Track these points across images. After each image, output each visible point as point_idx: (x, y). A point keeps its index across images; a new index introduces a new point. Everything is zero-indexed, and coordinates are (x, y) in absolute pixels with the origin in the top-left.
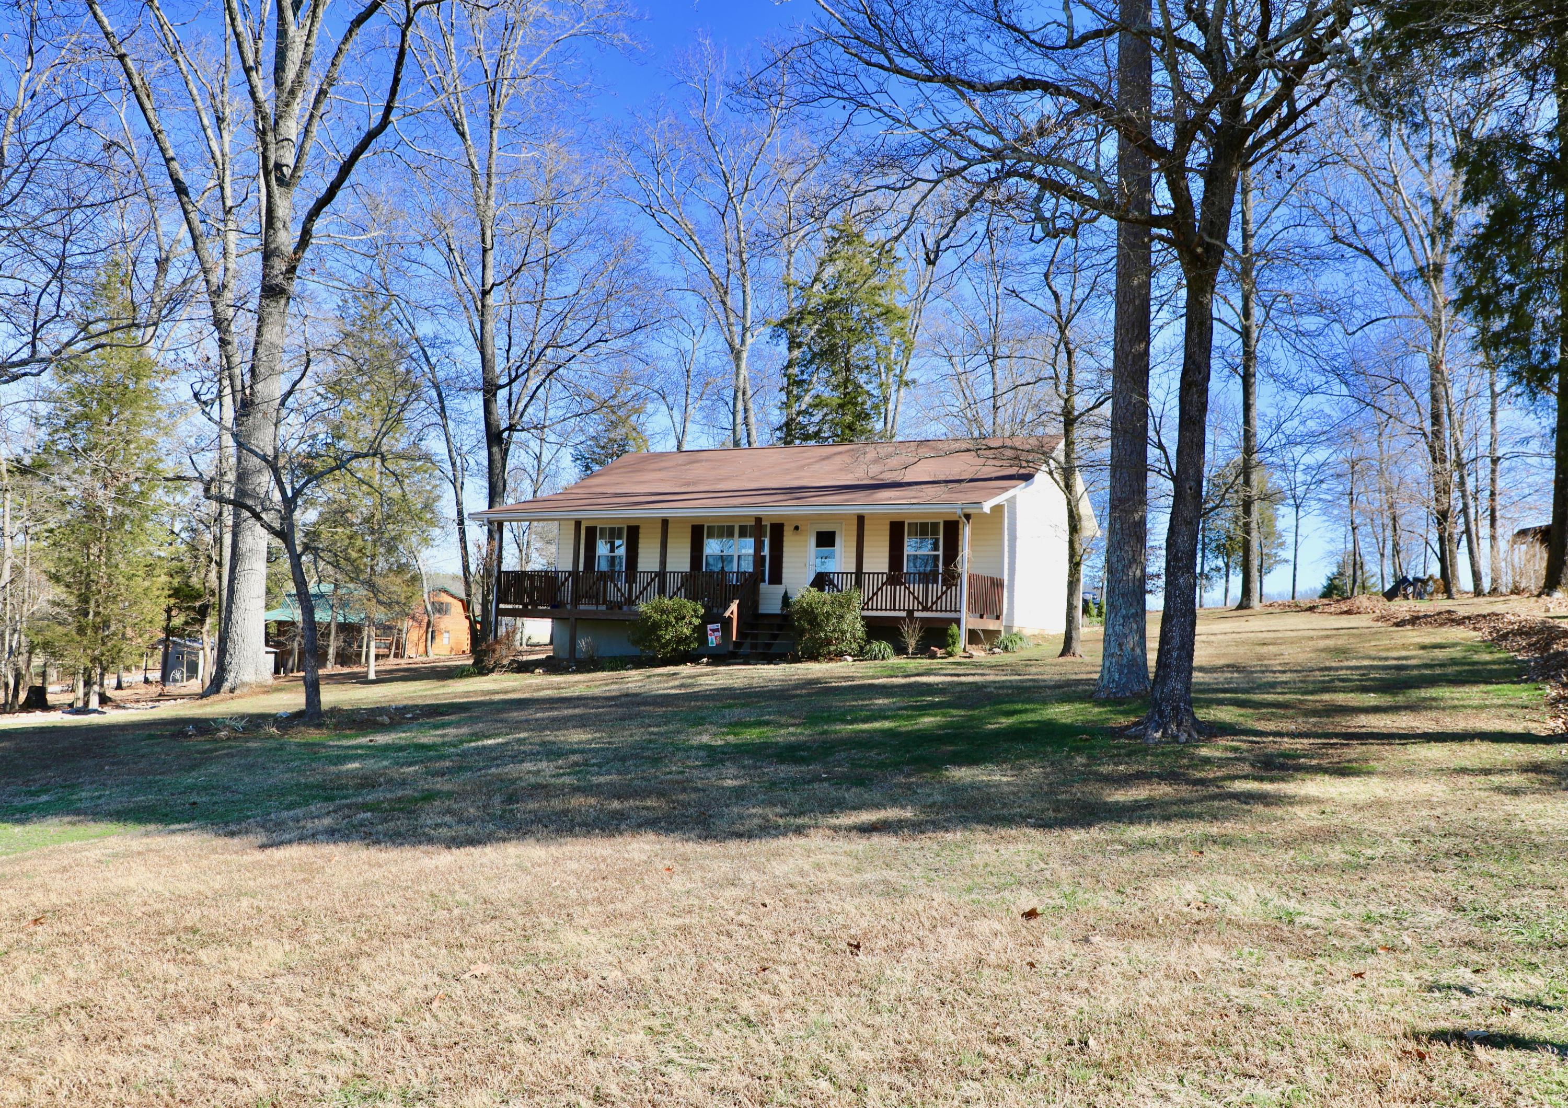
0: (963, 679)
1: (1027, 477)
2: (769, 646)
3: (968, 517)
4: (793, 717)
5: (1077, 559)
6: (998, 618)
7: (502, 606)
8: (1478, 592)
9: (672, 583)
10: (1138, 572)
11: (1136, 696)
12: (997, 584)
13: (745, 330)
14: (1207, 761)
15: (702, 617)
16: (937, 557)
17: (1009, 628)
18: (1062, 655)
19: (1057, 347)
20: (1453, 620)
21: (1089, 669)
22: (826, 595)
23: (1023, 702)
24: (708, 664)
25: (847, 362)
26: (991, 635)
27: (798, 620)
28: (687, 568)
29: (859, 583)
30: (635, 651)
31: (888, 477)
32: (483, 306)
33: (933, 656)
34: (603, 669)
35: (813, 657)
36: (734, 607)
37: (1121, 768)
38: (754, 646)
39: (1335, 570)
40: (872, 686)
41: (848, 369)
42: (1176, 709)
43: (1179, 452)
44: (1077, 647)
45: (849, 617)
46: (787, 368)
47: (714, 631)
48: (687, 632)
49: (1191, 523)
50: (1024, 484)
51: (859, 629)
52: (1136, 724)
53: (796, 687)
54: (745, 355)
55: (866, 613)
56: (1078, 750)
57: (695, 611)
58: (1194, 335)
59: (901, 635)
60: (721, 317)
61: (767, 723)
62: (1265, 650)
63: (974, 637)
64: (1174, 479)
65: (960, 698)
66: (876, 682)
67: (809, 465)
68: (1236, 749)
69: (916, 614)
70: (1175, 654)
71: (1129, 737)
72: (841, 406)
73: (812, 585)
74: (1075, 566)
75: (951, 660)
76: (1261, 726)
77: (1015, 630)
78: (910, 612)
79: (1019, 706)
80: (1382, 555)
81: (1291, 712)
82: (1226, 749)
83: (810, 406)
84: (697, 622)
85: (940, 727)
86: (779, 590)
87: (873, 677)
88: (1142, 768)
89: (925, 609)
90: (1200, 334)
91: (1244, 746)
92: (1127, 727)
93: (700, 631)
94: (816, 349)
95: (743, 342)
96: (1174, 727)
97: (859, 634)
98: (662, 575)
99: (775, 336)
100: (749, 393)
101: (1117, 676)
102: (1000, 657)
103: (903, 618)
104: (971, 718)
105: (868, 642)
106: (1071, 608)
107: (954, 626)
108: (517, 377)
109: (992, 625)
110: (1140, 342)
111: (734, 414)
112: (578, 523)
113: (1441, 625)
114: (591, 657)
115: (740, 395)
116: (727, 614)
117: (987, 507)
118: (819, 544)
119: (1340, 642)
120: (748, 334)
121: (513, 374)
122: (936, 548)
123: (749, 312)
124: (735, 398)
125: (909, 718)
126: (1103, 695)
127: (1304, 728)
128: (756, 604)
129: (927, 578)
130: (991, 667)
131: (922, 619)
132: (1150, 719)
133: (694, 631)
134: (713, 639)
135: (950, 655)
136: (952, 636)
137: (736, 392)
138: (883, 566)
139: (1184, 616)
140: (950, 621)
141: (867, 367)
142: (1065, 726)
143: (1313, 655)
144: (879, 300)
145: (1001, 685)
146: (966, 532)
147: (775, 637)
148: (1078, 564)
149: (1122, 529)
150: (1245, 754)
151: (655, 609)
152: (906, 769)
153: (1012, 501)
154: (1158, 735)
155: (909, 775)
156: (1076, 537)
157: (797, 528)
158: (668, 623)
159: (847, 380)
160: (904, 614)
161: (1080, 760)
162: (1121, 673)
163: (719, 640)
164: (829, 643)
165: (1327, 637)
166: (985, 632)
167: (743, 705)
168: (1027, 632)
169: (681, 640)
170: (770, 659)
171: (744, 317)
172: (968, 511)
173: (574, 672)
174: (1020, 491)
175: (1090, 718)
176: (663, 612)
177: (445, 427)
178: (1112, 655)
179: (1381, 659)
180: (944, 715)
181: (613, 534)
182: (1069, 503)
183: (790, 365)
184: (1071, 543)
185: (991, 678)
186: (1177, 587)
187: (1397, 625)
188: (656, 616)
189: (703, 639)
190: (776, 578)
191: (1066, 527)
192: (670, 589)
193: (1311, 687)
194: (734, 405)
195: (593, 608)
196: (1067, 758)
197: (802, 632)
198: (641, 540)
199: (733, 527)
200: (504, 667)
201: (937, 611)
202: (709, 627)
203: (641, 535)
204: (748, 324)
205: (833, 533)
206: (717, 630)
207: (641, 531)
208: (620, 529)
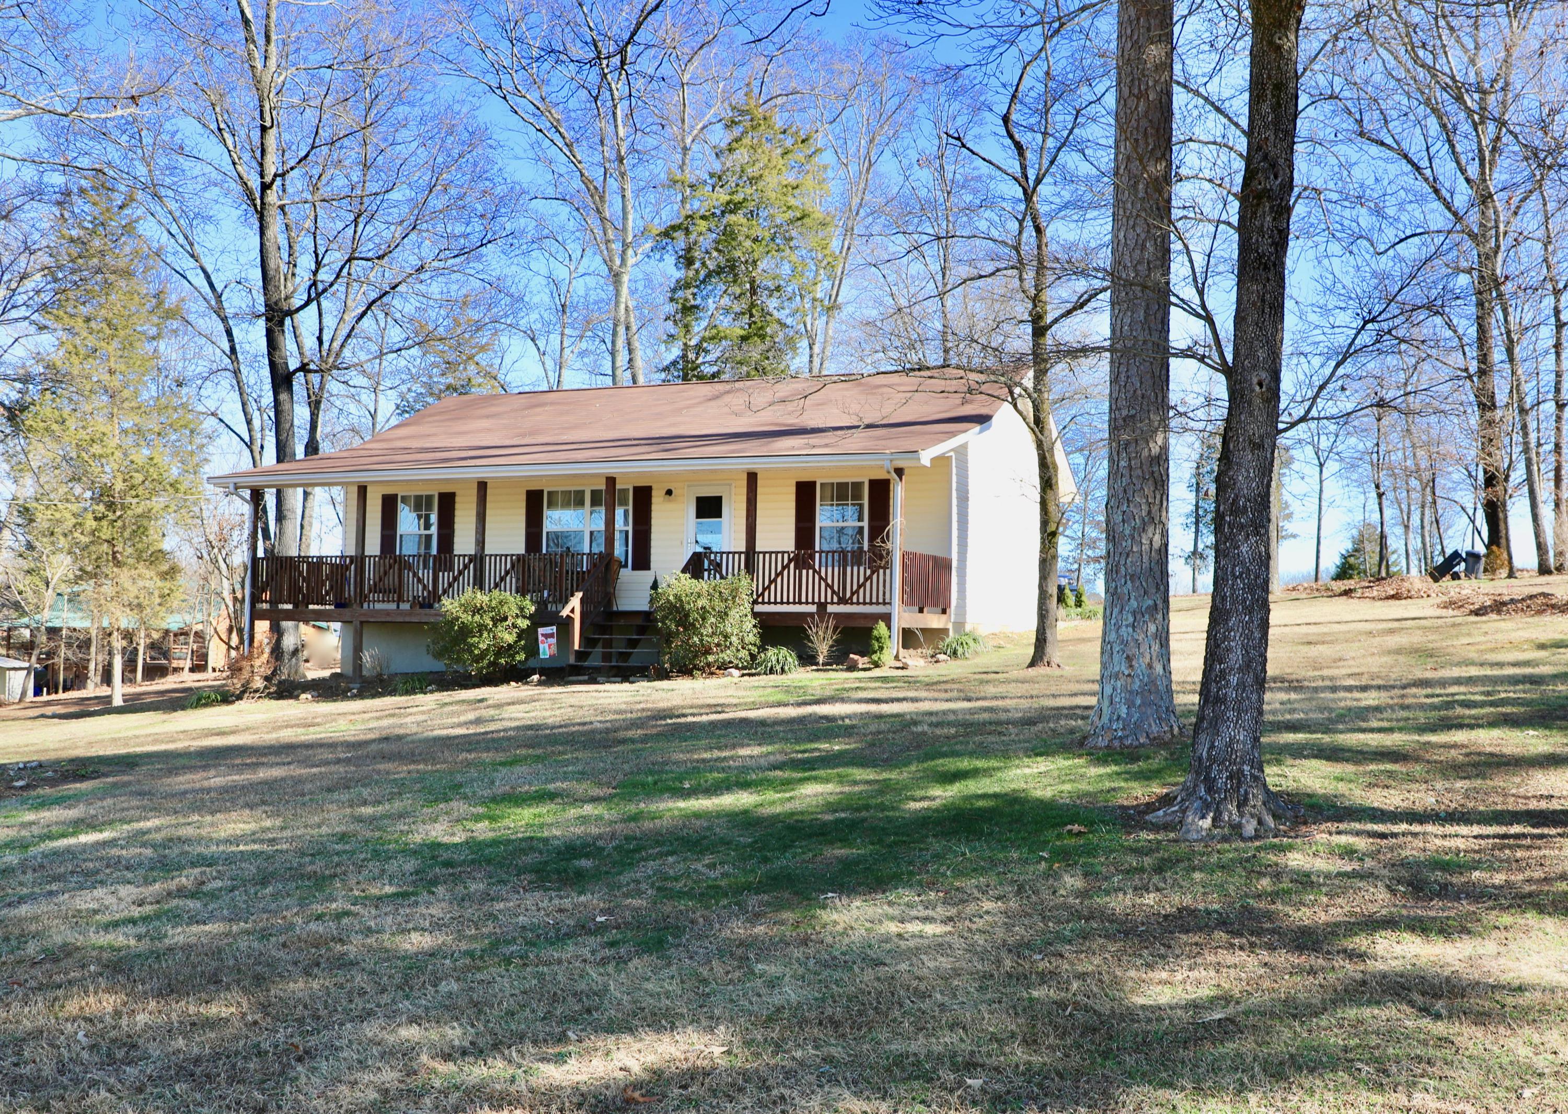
0: (885, 708)
1: (983, 419)
2: (625, 656)
3: (899, 472)
4: (600, 784)
5: (1052, 527)
6: (944, 612)
7: (259, 605)
8: (1544, 570)
9: (491, 572)
10: (1157, 538)
11: (1158, 743)
12: (942, 566)
13: (625, 246)
14: (1305, 881)
15: (531, 617)
16: (861, 529)
17: (960, 625)
18: (1032, 664)
19: (1021, 222)
20: (1553, 606)
21: (1075, 687)
22: (702, 585)
23: (972, 754)
24: (540, 683)
25: (752, 282)
26: (934, 635)
27: (665, 618)
28: (520, 549)
29: (750, 567)
30: (439, 666)
31: (793, 421)
32: (263, 203)
33: (853, 668)
34: (393, 693)
35: (686, 671)
36: (575, 602)
37: (1150, 899)
38: (606, 657)
39: (1350, 546)
40: (744, 721)
41: (753, 291)
42: (1236, 777)
43: (1239, 320)
44: (1054, 653)
45: (734, 614)
46: (674, 291)
47: (547, 636)
48: (509, 638)
49: (1260, 446)
50: (978, 428)
51: (749, 631)
52: (1166, 800)
53: (635, 724)
54: (625, 278)
55: (759, 608)
56: (1066, 857)
57: (522, 609)
58: (1266, 108)
59: (808, 637)
60: (599, 232)
61: (552, 796)
62: (1313, 651)
63: (909, 638)
64: (1227, 370)
65: (872, 745)
66: (752, 714)
67: (689, 407)
68: (1349, 853)
69: (831, 609)
70: (1234, 680)
71: (1155, 828)
72: (744, 339)
73: (684, 571)
74: (1049, 537)
75: (877, 673)
76: (1379, 799)
77: (968, 628)
78: (822, 606)
79: (965, 764)
80: (1407, 527)
81: (1417, 769)
82: (1332, 852)
83: (703, 339)
84: (524, 623)
85: (831, 807)
86: (645, 577)
87: (754, 706)
88: (1187, 901)
89: (842, 601)
90: (1276, 108)
91: (1361, 843)
92: (1150, 807)
93: (529, 637)
94: (711, 265)
95: (623, 261)
96: (1232, 808)
97: (751, 638)
98: (478, 559)
99: (658, 248)
100: (634, 328)
101: (1123, 711)
102: (948, 668)
103: (811, 615)
104: (885, 787)
105: (762, 648)
106: (1043, 596)
107: (882, 626)
109: (933, 620)
110: (1158, 160)
111: (613, 353)
112: (362, 490)
113: (1540, 612)
114: (380, 675)
115: (621, 330)
116: (565, 613)
117: (926, 457)
118: (701, 514)
119: (1417, 639)
122: (860, 519)
123: (630, 224)
124: (615, 334)
125: (787, 784)
126: (1101, 742)
127: (1453, 802)
128: (609, 597)
129: (846, 558)
130: (929, 685)
131: (837, 615)
132: (1190, 792)
133: (520, 637)
134: (547, 649)
135: (877, 665)
136: (878, 639)
137: (615, 325)
138: (788, 543)
139: (1250, 611)
140: (876, 617)
141: (778, 288)
142: (1041, 802)
143: (1387, 659)
144: (792, 202)
145: (938, 720)
146: (899, 493)
147: (633, 643)
148: (1054, 534)
149: (1130, 467)
150: (1369, 863)
151: (465, 607)
152: (753, 901)
153: (962, 451)
154: (1207, 823)
155: (756, 917)
156: (1050, 493)
157: (669, 492)
158: (482, 627)
159: (753, 305)
160: (813, 609)
161: (1072, 881)
162: (1130, 705)
163: (554, 649)
164: (708, 651)
165: (1392, 631)
166: (924, 630)
167: (538, 759)
168: (982, 631)
169: (501, 651)
170: (625, 674)
171: (624, 229)
172: (900, 464)
173: (354, 697)
174: (971, 435)
175: (1083, 786)
176: (477, 610)
177: (236, 373)
178: (1116, 676)
179: (1493, 665)
180: (841, 779)
181: (420, 504)
182: (1040, 445)
183: (679, 286)
184: (1044, 504)
185: (926, 706)
186: (1237, 560)
187: (1476, 613)
188: (466, 618)
189: (532, 650)
190: (642, 560)
191: (1037, 481)
192: (490, 576)
193: (1422, 717)
194: (613, 343)
195: (393, 606)
196: (1047, 875)
197: (669, 637)
198: (457, 513)
199: (582, 493)
200: (256, 691)
201: (858, 603)
202: (541, 631)
203: (457, 506)
204: (630, 239)
205: (719, 499)
206: (551, 635)
207: (457, 499)
208: (429, 498)
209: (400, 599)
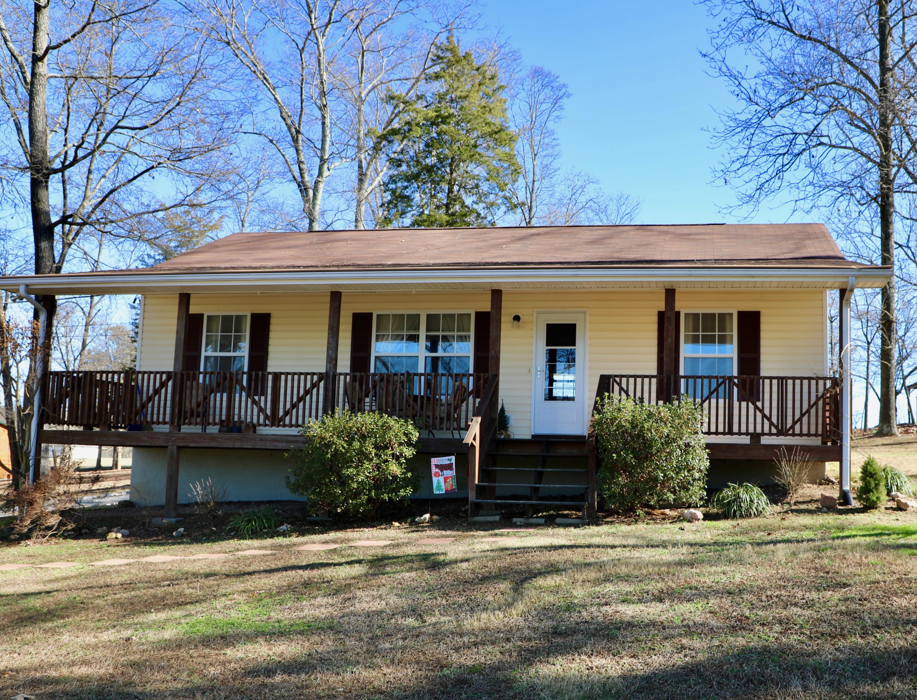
7: (46, 427)
15: (418, 445)
24: (433, 524)
34: (232, 533)
36: (474, 428)
47: (442, 468)
48: (394, 469)
57: (407, 435)
78: (757, 437)
84: (409, 452)
89: (782, 432)
93: (418, 467)
98: (331, 378)
108: (76, 161)
116: (470, 440)
118: (552, 340)
120: (326, 166)
121: (70, 158)
134: (441, 482)
157: (517, 318)
158: (363, 456)
163: (452, 484)
173: (183, 538)
183: (392, 179)
188: (341, 444)
189: (423, 482)
195: (198, 429)
198: (272, 335)
199: (417, 317)
200: (49, 528)
201: (801, 435)
202: (435, 461)
203: (272, 327)
204: (326, 157)
205: (574, 326)
206: (448, 467)
207: (272, 320)
208: (239, 319)
209: (205, 424)
